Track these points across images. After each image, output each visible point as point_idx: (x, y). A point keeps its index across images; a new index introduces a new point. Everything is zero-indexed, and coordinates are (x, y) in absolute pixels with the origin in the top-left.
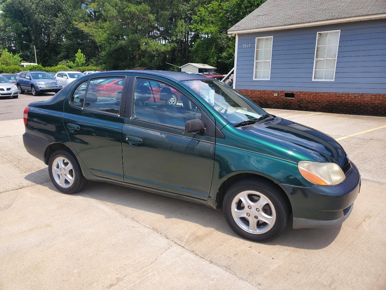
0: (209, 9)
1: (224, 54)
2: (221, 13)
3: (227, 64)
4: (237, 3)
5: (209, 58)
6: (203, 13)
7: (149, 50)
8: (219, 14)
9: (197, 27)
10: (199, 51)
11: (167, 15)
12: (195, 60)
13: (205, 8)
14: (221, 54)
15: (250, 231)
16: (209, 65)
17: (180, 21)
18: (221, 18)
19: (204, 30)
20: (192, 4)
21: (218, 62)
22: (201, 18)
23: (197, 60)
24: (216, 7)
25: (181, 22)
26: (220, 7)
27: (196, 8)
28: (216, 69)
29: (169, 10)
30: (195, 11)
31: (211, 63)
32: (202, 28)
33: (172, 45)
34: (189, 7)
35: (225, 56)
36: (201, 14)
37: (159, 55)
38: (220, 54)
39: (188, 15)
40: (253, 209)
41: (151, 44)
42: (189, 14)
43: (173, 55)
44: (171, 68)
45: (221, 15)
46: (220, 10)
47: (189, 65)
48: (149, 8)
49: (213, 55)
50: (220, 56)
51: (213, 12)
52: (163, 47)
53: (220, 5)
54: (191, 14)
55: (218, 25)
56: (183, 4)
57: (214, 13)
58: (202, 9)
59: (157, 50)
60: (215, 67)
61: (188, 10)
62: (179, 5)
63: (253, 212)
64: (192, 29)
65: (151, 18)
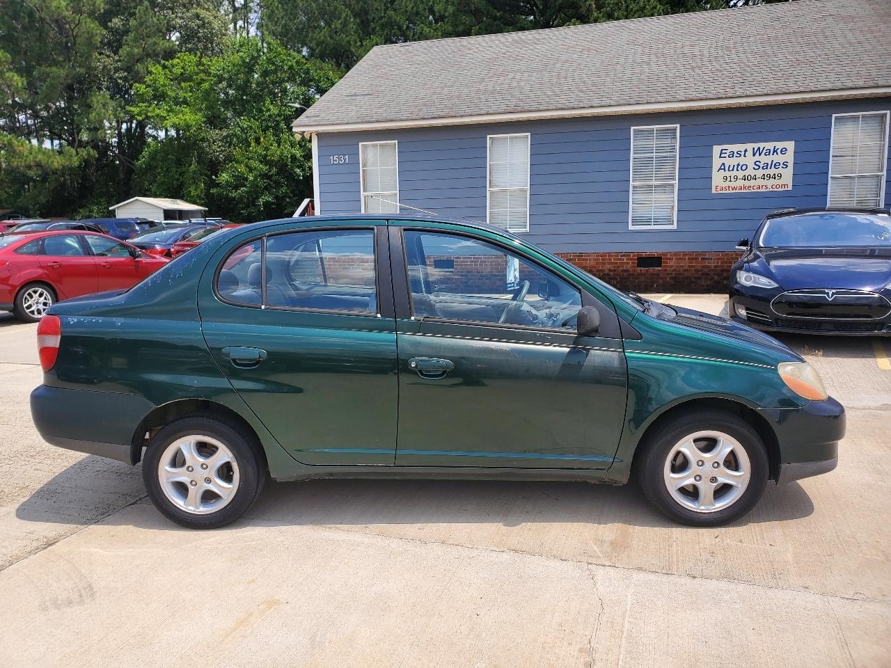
0: (174, 70)
1: (224, 177)
2: (203, 81)
3: (234, 198)
4: (244, 62)
5: (187, 186)
6: (162, 80)
7: (16, 163)
8: (200, 83)
9: (148, 111)
10: (156, 167)
11: (59, 76)
12: (149, 190)
13: (164, 67)
14: (217, 177)
15: (702, 507)
16: (187, 201)
17: (98, 93)
18: (207, 93)
19: (167, 120)
20: (128, 55)
21: (208, 195)
22: (156, 90)
23: (153, 190)
24: (191, 69)
25: (100, 98)
26: (201, 68)
27: (139, 67)
28: (204, 211)
29: (64, 64)
30: (138, 72)
31: (192, 197)
32: (164, 114)
33: (83, 152)
34: (119, 61)
35: (227, 182)
36: (155, 81)
37: (45, 177)
38: (214, 177)
39: (119, 81)
40: (708, 465)
41: (21, 148)
42: (120, 78)
43: (84, 178)
44: (81, 210)
45: (206, 85)
46: (202, 75)
47: (139, 203)
48: (6, 57)
49: (194, 178)
50: (215, 180)
51: (183, 78)
52: (58, 157)
53: (200, 63)
54: (125, 79)
55: (200, 110)
56: (101, 54)
57: (190, 79)
58: (156, 69)
59: (39, 165)
60: (202, 205)
61: (117, 70)
62: (91, 56)
63: (708, 470)
64: (137, 115)
65: (15, 84)
